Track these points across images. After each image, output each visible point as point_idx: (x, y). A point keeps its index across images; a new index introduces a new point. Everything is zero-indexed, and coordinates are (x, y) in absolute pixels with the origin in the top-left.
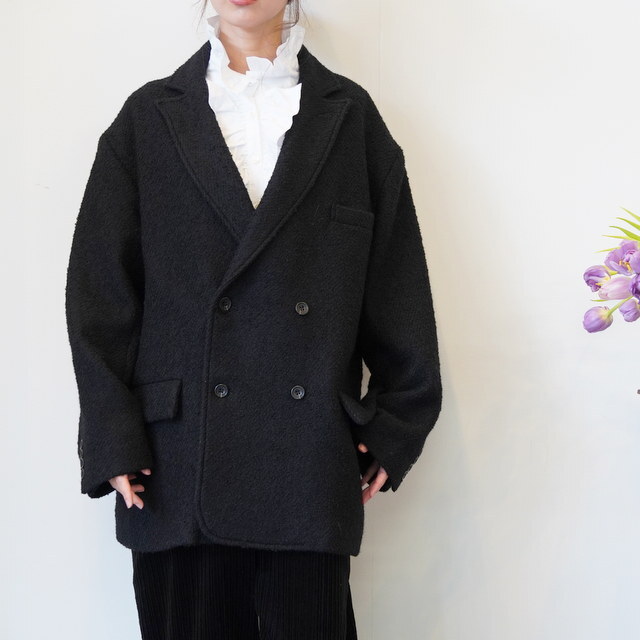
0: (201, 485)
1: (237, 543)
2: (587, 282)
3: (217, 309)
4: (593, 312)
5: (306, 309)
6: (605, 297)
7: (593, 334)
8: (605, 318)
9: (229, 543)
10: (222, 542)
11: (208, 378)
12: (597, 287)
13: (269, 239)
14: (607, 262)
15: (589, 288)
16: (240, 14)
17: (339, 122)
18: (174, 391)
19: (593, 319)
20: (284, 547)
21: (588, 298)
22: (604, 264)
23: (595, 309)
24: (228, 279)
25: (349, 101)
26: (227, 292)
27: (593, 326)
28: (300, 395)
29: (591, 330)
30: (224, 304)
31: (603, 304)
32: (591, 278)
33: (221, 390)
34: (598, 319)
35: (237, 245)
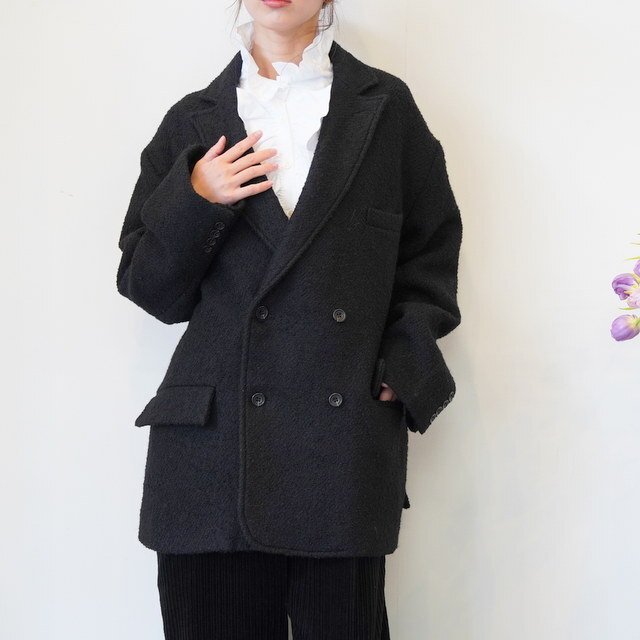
0: (244, 493)
1: (281, 551)
2: (616, 290)
3: (255, 318)
4: (622, 320)
5: (344, 316)
6: (634, 306)
7: (621, 342)
8: (633, 326)
9: (273, 551)
10: (267, 550)
11: (245, 388)
12: (625, 295)
13: (305, 247)
14: (636, 270)
15: (617, 297)
16: (273, 17)
17: (375, 120)
18: (207, 398)
19: (621, 327)
20: (327, 554)
21: (616, 306)
22: (633, 272)
23: (623, 318)
24: (265, 288)
25: (385, 97)
26: (264, 301)
27: (621, 334)
28: (338, 404)
29: (620, 338)
30: (261, 313)
31: (631, 312)
32: (620, 286)
33: (258, 399)
34: (626, 327)
35: (272, 253)
